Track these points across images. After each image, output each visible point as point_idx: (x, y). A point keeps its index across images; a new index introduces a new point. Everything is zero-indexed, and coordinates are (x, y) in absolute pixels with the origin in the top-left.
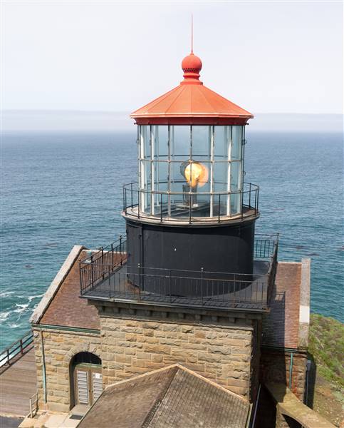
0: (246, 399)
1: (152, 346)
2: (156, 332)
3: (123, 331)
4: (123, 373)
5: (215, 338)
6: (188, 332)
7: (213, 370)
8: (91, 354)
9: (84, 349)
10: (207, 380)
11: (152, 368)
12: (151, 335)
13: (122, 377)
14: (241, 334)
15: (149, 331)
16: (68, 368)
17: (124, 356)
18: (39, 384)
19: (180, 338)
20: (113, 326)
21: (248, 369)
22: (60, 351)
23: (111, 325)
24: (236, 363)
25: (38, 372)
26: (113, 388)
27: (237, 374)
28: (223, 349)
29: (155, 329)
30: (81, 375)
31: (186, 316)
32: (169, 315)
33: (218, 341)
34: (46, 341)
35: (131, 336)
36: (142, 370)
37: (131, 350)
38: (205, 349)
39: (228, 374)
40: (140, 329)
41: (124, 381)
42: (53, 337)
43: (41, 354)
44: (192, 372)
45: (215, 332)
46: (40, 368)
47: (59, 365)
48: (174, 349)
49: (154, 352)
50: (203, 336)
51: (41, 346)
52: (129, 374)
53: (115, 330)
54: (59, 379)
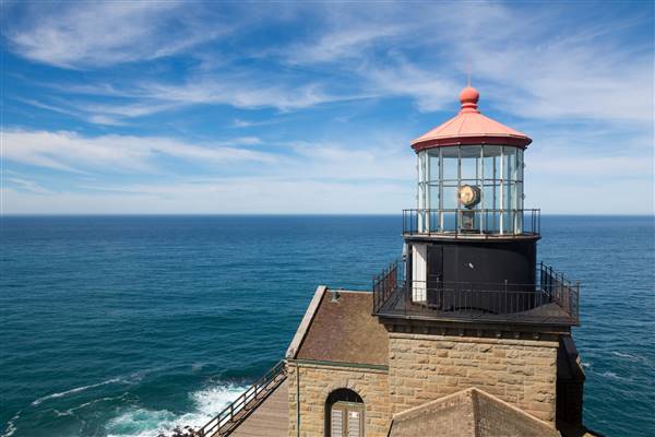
0: (552, 425)
1: (446, 368)
2: (450, 352)
3: (415, 352)
4: (413, 399)
5: (517, 357)
6: (487, 351)
7: (514, 393)
8: (350, 390)
9: (342, 386)
10: (508, 404)
11: (445, 392)
12: (446, 355)
13: (412, 404)
14: (545, 352)
15: (443, 351)
16: (323, 407)
17: (415, 379)
18: (291, 425)
19: (478, 358)
20: (404, 347)
21: (554, 391)
22: (317, 388)
23: (400, 346)
24: (541, 384)
25: (292, 411)
26: (403, 416)
27: (541, 397)
28: (526, 368)
29: (450, 348)
30: (336, 413)
31: (487, 331)
32: (468, 331)
33: (520, 360)
34: (301, 378)
35: (423, 357)
36: (434, 395)
37: (423, 372)
38: (505, 369)
39: (531, 397)
40: (433, 349)
41: (414, 408)
42: (309, 373)
43: (296, 392)
44: (491, 396)
45: (516, 351)
46: (293, 407)
47: (315, 403)
48: (470, 371)
49: (448, 374)
50: (503, 355)
51: (296, 383)
52: (420, 400)
53: (406, 351)
54: (314, 419)
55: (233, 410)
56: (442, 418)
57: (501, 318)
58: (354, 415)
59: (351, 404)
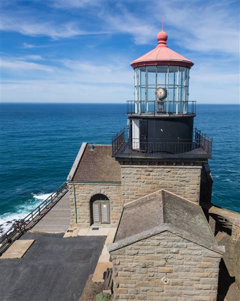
0: (198, 204)
1: (150, 181)
2: (151, 173)
3: (134, 174)
4: (134, 197)
5: (182, 174)
6: (169, 172)
7: (181, 190)
8: (102, 194)
9: (98, 192)
10: (178, 196)
11: (149, 192)
12: (149, 175)
13: (133, 199)
14: (196, 171)
15: (148, 173)
16: (89, 204)
17: (135, 187)
18: (72, 214)
19: (164, 175)
20: (128, 172)
21: (199, 189)
22: (85, 195)
23: (127, 171)
24: (193, 186)
25: (72, 207)
26: (129, 205)
27: (193, 191)
28: (187, 179)
29: (152, 171)
30: (96, 206)
31: (169, 162)
32: (160, 162)
33: (184, 175)
34: (76, 190)
35: (138, 176)
36: (144, 194)
37: (138, 184)
38: (177, 180)
39: (189, 192)
40: (143, 172)
41: (134, 201)
42: (80, 188)
43: (74, 197)
44: (170, 193)
45: (182, 171)
46: (73, 205)
47: (84, 202)
48: (161, 182)
49: (151, 184)
50: (176, 173)
51: (73, 193)
52: (137, 197)
53: (130, 174)
54: (84, 210)
55: (40, 209)
56: (148, 205)
57: (176, 156)
58: (105, 206)
59: (103, 201)
